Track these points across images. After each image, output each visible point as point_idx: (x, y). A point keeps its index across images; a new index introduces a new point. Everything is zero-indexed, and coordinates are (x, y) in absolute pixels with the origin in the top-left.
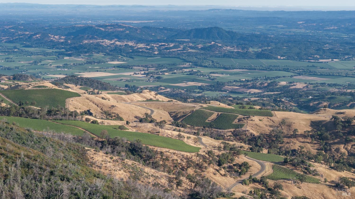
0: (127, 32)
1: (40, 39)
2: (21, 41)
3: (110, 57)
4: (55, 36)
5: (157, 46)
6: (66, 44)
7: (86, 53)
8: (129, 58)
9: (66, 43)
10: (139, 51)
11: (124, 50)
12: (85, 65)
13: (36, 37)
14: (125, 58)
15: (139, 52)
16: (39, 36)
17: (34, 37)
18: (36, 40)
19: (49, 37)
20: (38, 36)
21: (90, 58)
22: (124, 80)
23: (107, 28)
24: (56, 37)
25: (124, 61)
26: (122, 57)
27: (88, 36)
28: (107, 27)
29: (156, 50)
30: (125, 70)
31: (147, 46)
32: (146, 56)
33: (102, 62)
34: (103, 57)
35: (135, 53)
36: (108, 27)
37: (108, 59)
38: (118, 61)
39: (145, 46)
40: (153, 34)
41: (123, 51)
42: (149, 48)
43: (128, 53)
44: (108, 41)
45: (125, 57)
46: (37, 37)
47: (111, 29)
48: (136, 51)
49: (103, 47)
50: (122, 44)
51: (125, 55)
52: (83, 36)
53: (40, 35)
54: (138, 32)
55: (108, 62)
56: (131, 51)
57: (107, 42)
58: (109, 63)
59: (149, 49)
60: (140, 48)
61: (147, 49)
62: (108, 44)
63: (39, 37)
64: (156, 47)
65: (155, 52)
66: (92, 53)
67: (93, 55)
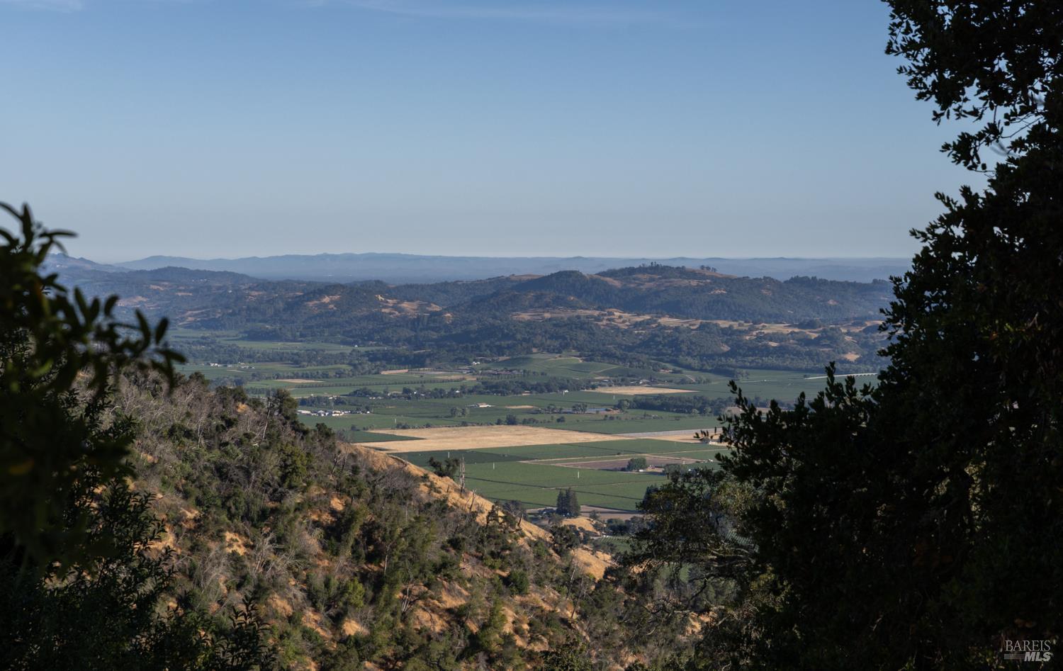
0: (718, 292)
1: (335, 312)
2: (254, 320)
3: (615, 367)
4: (402, 301)
5: (857, 330)
6: (432, 325)
7: (500, 351)
8: (711, 376)
9: (434, 321)
10: (767, 347)
11: (692, 343)
12: (465, 397)
13: (317, 306)
14: (690, 376)
15: (767, 351)
16: (332, 302)
17: (311, 304)
18: (317, 315)
19: (378, 303)
20: (326, 300)
21: (511, 371)
22: (649, 470)
23: (634, 279)
24: (405, 305)
25: (683, 383)
26: (678, 369)
27: (538, 298)
28: (634, 276)
29: (848, 344)
30: (677, 419)
31: (807, 331)
32: (799, 370)
33: (562, 388)
34: (579, 365)
35: (745, 356)
36: (640, 276)
37: (599, 374)
38: (652, 382)
39: (796, 330)
40: (831, 302)
41: (685, 348)
42: (814, 336)
43: (711, 357)
44: (626, 315)
45: (693, 369)
46: (325, 305)
47: (652, 280)
48: (750, 349)
49: (593, 334)
50: (685, 325)
51: (695, 362)
52: (515, 296)
53: (337, 297)
54: (764, 292)
55: (594, 387)
56: (726, 348)
57: (620, 317)
58: (600, 390)
59: (817, 342)
60: (772, 337)
61: (808, 342)
62: (623, 327)
63: (331, 306)
64: (848, 334)
65: (844, 353)
66: (532, 353)
67: (527, 358)
